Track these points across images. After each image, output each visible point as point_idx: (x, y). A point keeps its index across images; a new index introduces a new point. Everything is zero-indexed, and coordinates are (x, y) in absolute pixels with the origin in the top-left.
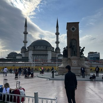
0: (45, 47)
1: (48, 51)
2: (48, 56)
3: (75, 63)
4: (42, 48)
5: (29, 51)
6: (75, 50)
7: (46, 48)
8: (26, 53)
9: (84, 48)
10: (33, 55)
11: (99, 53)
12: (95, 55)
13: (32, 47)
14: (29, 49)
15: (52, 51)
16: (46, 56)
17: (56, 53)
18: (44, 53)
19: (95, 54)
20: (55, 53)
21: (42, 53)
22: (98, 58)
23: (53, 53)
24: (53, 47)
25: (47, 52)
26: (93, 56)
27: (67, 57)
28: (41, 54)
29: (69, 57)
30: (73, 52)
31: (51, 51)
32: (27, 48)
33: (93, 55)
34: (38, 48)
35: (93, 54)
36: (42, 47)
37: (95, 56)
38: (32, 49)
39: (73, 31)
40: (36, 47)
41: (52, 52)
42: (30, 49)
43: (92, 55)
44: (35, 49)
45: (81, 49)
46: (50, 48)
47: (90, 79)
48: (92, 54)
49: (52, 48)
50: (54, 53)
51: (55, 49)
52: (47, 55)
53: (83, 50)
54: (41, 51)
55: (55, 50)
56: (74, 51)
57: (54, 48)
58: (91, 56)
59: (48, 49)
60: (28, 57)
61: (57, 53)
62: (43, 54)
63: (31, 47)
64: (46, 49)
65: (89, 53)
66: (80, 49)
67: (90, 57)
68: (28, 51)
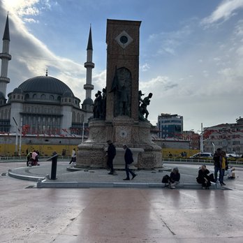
0: (56, 96)
1: (64, 108)
2: (64, 120)
3: (125, 136)
4: (47, 98)
5: (13, 105)
6: (126, 100)
7: (59, 98)
8: (4, 109)
9: (150, 95)
10: (22, 114)
11: (182, 118)
12: (172, 121)
13: (21, 95)
14: (13, 99)
15: (74, 108)
16: (59, 119)
17: (83, 113)
18: (53, 110)
19: (173, 119)
20: (81, 113)
21: (47, 112)
22: (179, 128)
23: (77, 112)
24: (76, 98)
25: (61, 110)
26: (167, 124)
27: (104, 118)
28: (44, 113)
29: (109, 117)
30: (121, 105)
31: (70, 108)
32: (8, 95)
33: (169, 122)
34: (38, 98)
35: (169, 119)
36: (48, 95)
37: (173, 124)
38: (20, 99)
39: (124, 46)
40: (31, 95)
41: (75, 110)
42: (16, 99)
43: (166, 122)
44: (28, 100)
45: (143, 98)
46: (68, 98)
47: (163, 182)
48: (166, 120)
49: (75, 100)
50: (79, 112)
51: (82, 103)
52: (61, 116)
53: (147, 101)
54: (45, 106)
55: (81, 106)
56: (124, 103)
57: (80, 101)
58: (164, 124)
59: (64, 103)
60: (9, 121)
61: (86, 112)
62: (50, 113)
63: (17, 95)
64: (57, 102)
65: (159, 117)
66: (140, 99)
67: (161, 124)
68: (9, 104)
